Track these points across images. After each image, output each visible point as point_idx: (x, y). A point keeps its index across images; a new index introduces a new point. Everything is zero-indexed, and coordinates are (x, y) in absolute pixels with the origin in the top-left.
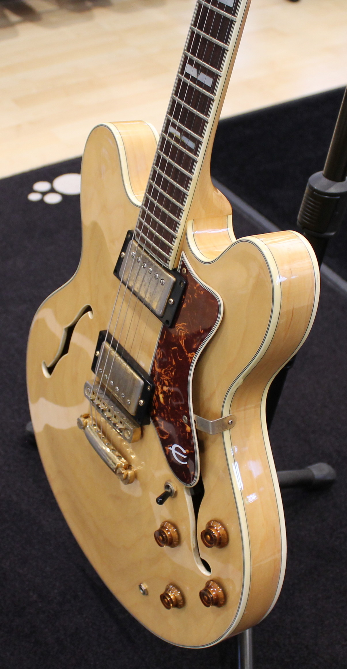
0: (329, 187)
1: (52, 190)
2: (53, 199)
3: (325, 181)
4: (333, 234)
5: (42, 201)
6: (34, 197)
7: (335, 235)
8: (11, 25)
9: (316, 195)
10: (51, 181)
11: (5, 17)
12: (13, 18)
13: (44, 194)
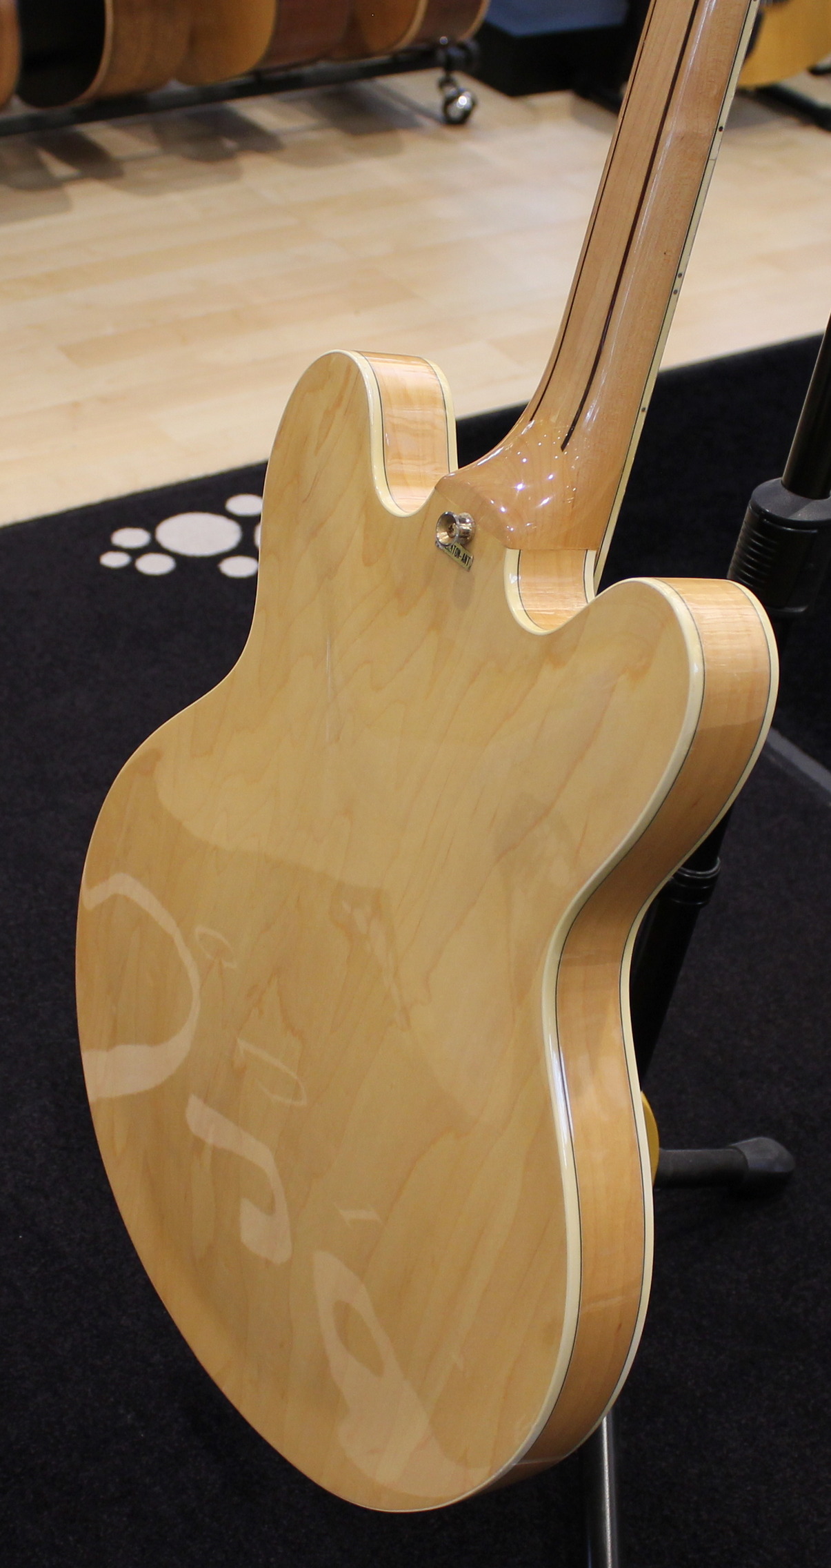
0: (796, 509)
1: (154, 547)
2: (155, 565)
3: (787, 497)
4: (801, 610)
5: (131, 569)
6: (112, 560)
7: (805, 612)
8: (57, 184)
9: (768, 525)
10: (151, 528)
11: (39, 165)
12: (60, 169)
13: (136, 553)
